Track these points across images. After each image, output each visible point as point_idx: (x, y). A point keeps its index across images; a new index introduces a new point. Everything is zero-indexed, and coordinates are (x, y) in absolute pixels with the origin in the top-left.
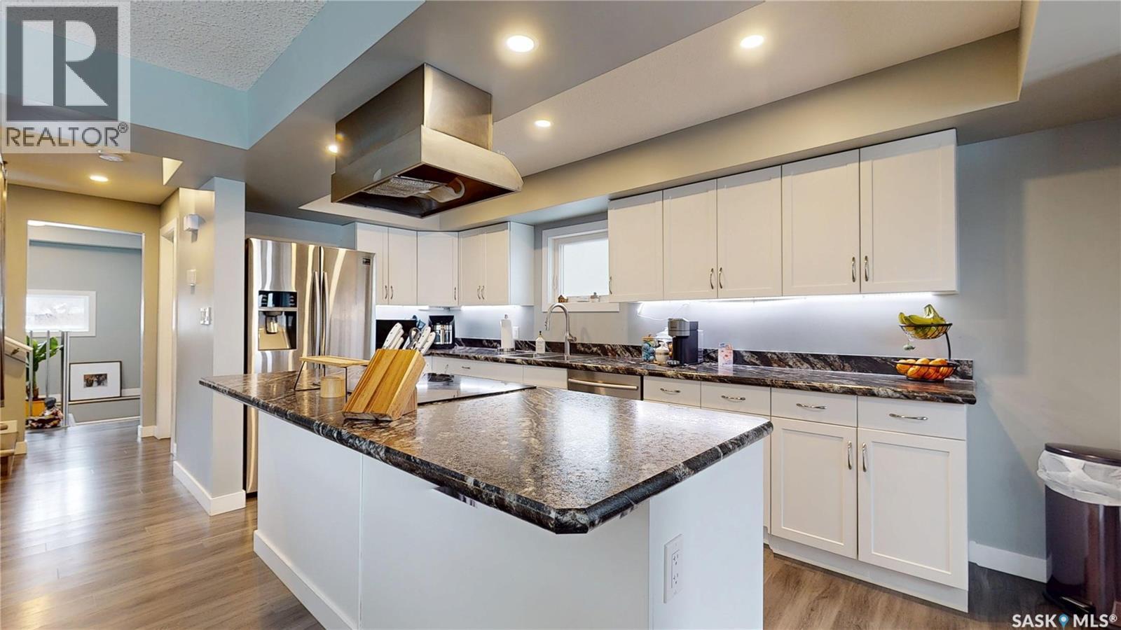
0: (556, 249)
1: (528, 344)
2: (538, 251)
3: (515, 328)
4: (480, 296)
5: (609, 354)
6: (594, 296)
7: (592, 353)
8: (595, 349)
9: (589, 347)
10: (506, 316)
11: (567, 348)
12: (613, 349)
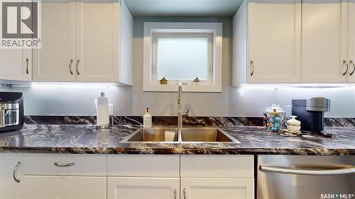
0: (155, 41)
1: (126, 119)
2: (138, 40)
3: (111, 105)
4: (74, 70)
5: (214, 124)
6: (197, 80)
7: (197, 124)
8: (200, 121)
9: (193, 119)
10: (102, 94)
11: (180, 120)
12: (217, 121)
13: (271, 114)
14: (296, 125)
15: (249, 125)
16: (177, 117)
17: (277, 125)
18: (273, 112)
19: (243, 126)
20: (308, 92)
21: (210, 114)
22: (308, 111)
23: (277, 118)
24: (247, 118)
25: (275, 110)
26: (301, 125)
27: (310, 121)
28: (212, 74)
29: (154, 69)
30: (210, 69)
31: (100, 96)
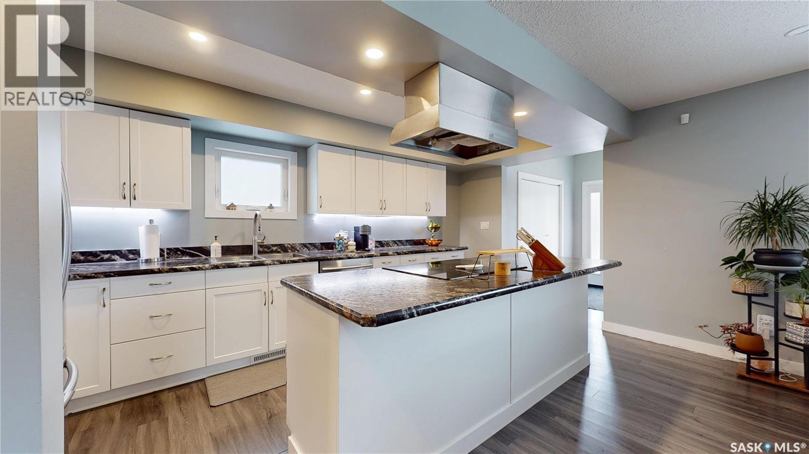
0: (218, 158)
1: (182, 251)
5: (289, 251)
6: (271, 207)
7: (272, 252)
8: (275, 248)
9: (268, 247)
10: (151, 221)
11: (255, 249)
12: (292, 247)
13: (337, 237)
14: (353, 245)
15: (322, 250)
16: (251, 246)
17: (340, 246)
18: (338, 236)
19: (317, 251)
20: (361, 220)
21: (286, 241)
22: (361, 235)
23: (341, 241)
24: (321, 243)
25: (340, 235)
26: (356, 245)
27: (361, 242)
28: (287, 201)
29: (218, 192)
30: (284, 196)
31: (149, 224)
